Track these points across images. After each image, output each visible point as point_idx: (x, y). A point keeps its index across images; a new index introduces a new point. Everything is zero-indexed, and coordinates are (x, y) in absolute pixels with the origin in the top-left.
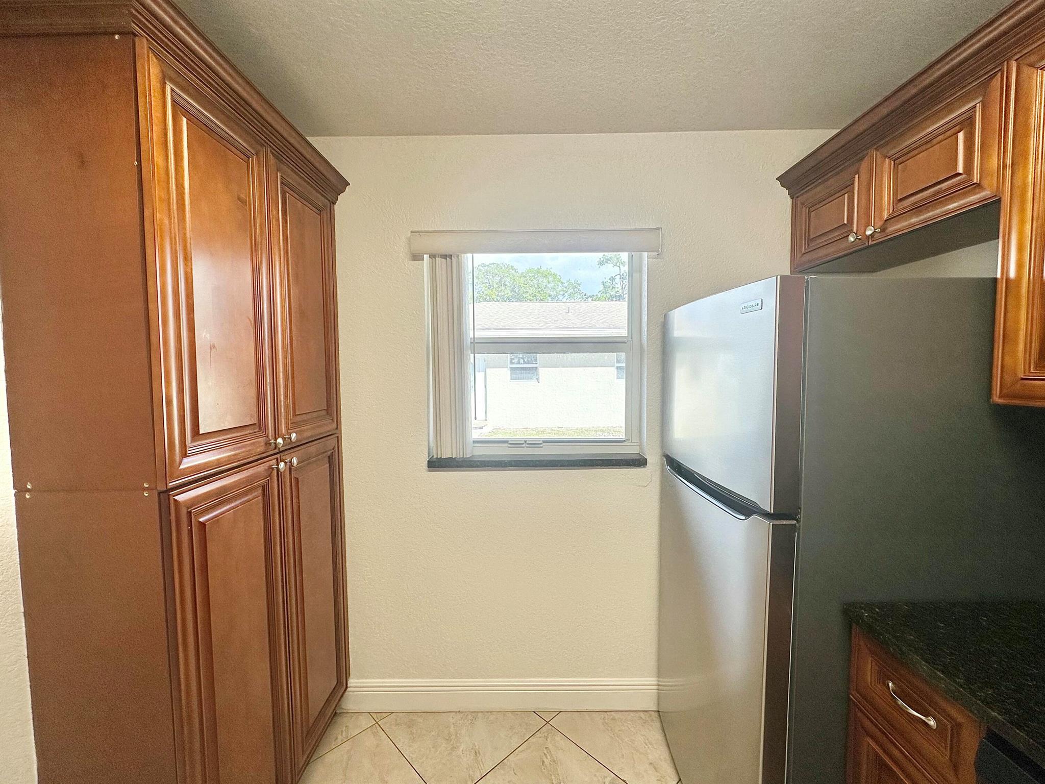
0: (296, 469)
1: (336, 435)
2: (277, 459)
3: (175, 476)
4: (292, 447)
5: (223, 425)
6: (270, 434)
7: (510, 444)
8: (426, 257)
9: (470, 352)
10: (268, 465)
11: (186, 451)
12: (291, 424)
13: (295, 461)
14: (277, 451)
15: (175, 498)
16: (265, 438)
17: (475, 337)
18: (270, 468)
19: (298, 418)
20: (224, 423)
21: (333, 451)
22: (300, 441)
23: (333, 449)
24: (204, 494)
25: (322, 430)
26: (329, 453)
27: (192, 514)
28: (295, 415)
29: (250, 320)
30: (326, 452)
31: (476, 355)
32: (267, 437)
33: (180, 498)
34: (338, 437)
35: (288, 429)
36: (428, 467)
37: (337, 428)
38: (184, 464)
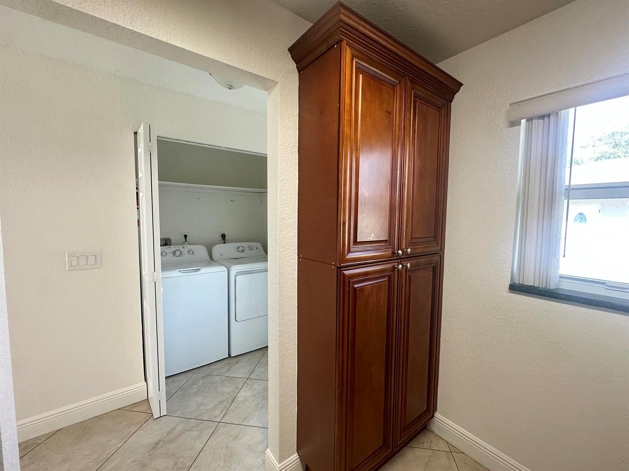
0: (410, 271)
1: (440, 255)
2: (398, 262)
3: (344, 261)
4: (408, 257)
5: (369, 238)
6: (396, 248)
7: (607, 286)
8: (523, 121)
9: (564, 198)
10: (393, 265)
11: (350, 250)
12: (409, 243)
13: (409, 265)
14: (398, 257)
15: (343, 272)
16: (392, 249)
17: (571, 184)
18: (394, 267)
19: (415, 241)
20: (370, 238)
21: (436, 264)
22: (413, 254)
23: (437, 263)
24: (357, 273)
25: (430, 249)
26: (434, 265)
27: (351, 282)
28: (412, 238)
29: (388, 181)
30: (432, 264)
31: (570, 200)
32: (394, 248)
33: (346, 272)
34: (441, 255)
35: (406, 246)
36: (509, 289)
37: (441, 250)
38: (349, 256)
